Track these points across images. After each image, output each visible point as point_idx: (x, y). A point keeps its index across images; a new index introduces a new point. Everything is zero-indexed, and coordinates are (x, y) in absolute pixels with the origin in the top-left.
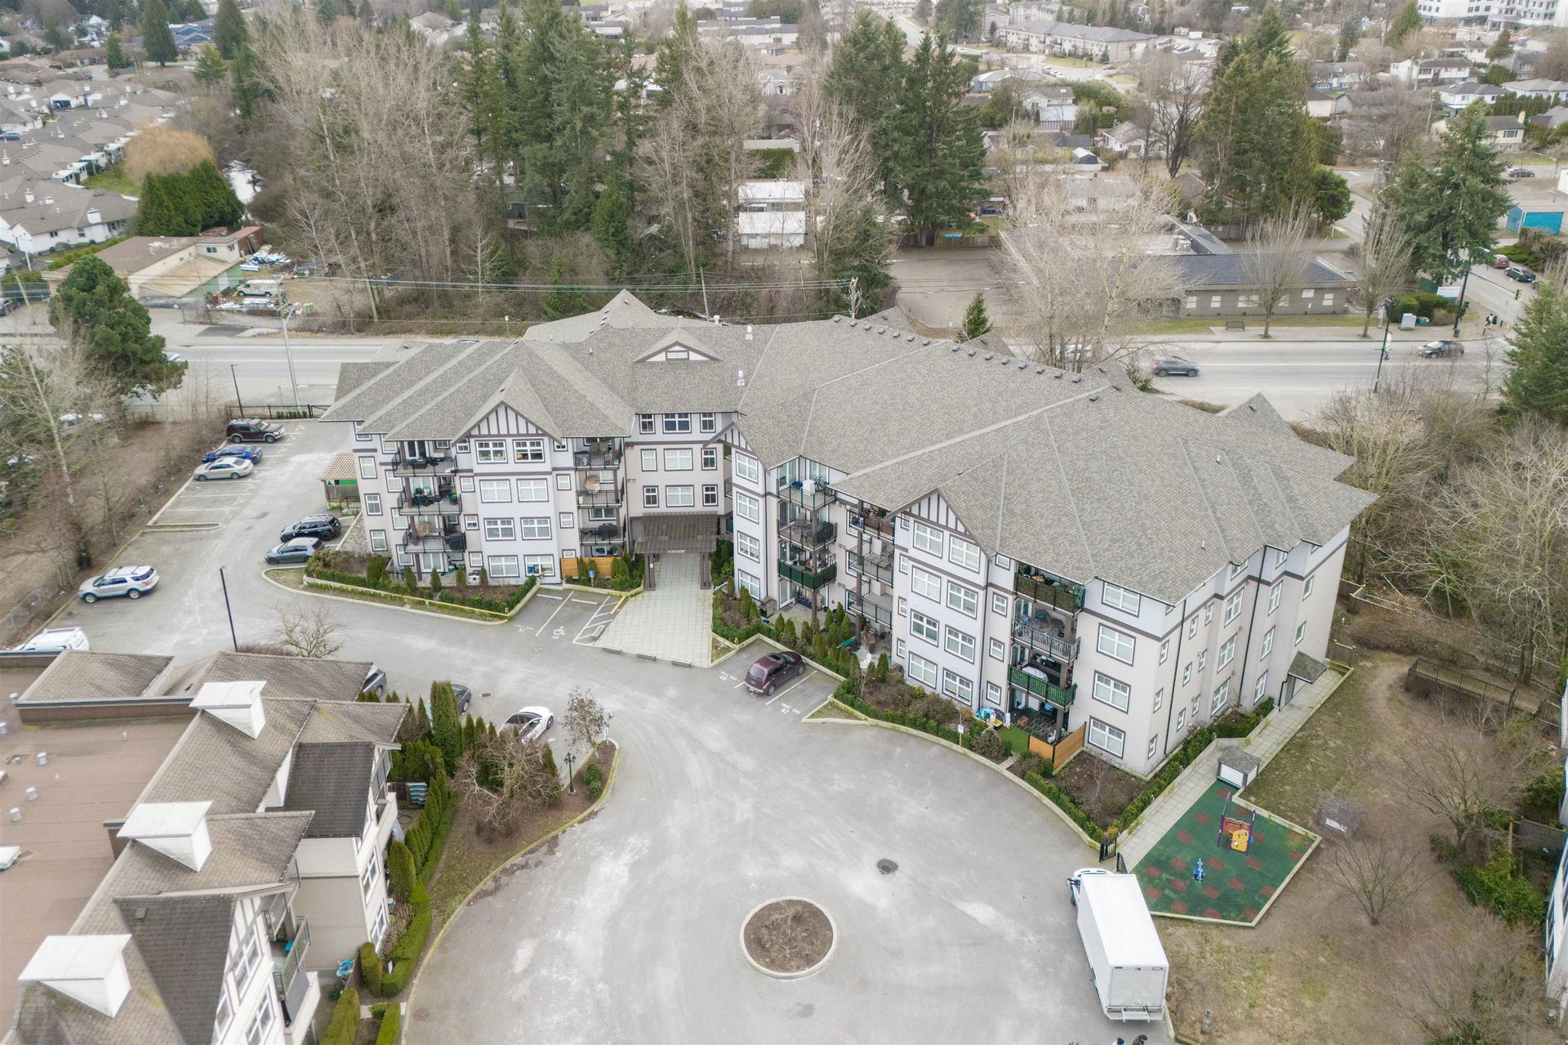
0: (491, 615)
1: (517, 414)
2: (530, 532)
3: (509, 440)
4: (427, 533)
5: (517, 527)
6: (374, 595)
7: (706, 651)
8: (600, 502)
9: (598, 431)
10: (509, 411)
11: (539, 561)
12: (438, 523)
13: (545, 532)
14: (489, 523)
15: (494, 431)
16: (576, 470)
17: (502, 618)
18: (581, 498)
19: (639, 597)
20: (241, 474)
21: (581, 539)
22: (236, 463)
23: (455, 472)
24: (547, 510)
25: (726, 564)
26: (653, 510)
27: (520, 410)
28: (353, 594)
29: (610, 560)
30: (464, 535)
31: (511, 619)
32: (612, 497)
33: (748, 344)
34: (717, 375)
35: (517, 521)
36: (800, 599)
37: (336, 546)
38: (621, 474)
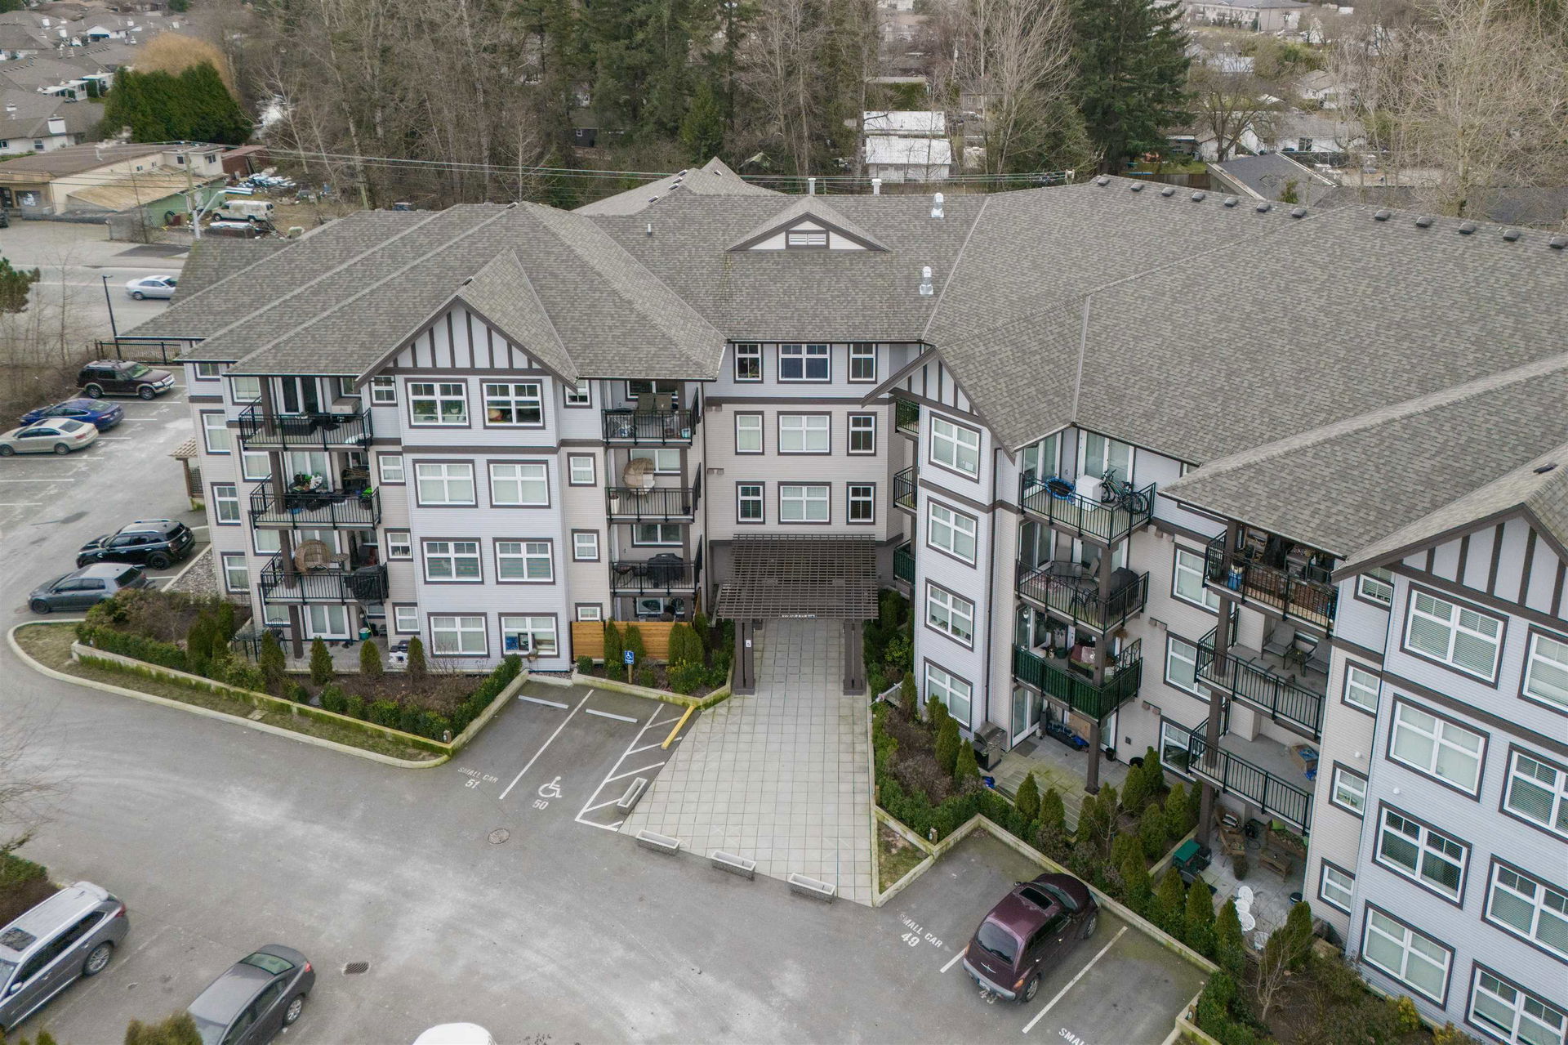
0: (416, 744)
1: (491, 328)
2: (512, 567)
3: (473, 380)
4: (318, 562)
5: (488, 556)
6: (197, 688)
7: (863, 856)
8: (653, 511)
9: (651, 368)
10: (475, 321)
11: (528, 627)
12: (340, 545)
13: (539, 567)
14: (432, 548)
15: (444, 361)
16: (607, 446)
17: (437, 752)
18: (615, 503)
19: (721, 709)
20: (72, 445)
21: (613, 583)
22: (66, 427)
23: (368, 442)
24: (548, 525)
25: (893, 643)
26: (752, 529)
27: (495, 318)
28: (157, 684)
29: (667, 627)
30: (384, 571)
31: (455, 754)
32: (676, 502)
33: (936, 224)
34: (881, 276)
35: (487, 544)
36: (1051, 727)
37: (168, 582)
38: (694, 458)
